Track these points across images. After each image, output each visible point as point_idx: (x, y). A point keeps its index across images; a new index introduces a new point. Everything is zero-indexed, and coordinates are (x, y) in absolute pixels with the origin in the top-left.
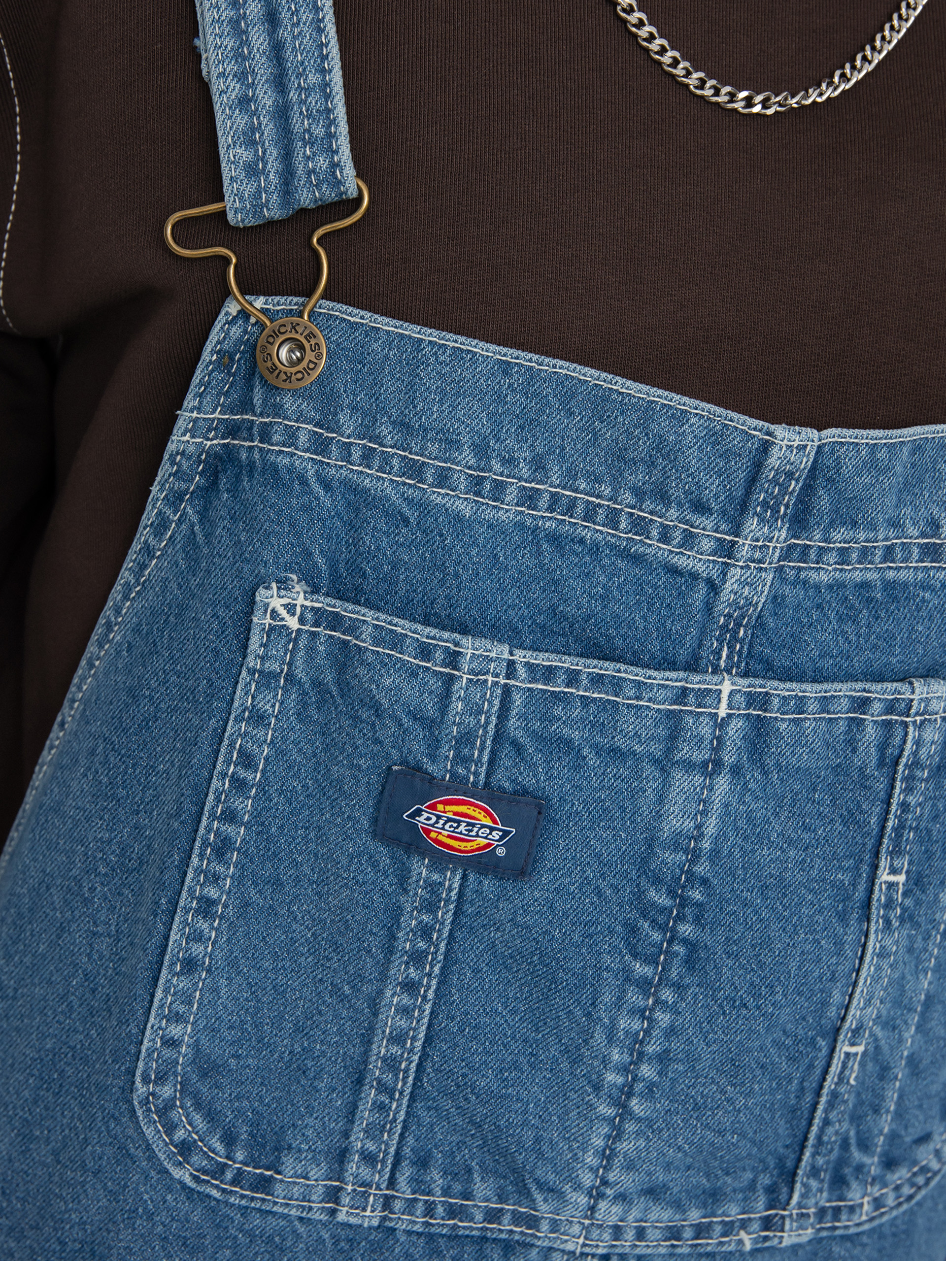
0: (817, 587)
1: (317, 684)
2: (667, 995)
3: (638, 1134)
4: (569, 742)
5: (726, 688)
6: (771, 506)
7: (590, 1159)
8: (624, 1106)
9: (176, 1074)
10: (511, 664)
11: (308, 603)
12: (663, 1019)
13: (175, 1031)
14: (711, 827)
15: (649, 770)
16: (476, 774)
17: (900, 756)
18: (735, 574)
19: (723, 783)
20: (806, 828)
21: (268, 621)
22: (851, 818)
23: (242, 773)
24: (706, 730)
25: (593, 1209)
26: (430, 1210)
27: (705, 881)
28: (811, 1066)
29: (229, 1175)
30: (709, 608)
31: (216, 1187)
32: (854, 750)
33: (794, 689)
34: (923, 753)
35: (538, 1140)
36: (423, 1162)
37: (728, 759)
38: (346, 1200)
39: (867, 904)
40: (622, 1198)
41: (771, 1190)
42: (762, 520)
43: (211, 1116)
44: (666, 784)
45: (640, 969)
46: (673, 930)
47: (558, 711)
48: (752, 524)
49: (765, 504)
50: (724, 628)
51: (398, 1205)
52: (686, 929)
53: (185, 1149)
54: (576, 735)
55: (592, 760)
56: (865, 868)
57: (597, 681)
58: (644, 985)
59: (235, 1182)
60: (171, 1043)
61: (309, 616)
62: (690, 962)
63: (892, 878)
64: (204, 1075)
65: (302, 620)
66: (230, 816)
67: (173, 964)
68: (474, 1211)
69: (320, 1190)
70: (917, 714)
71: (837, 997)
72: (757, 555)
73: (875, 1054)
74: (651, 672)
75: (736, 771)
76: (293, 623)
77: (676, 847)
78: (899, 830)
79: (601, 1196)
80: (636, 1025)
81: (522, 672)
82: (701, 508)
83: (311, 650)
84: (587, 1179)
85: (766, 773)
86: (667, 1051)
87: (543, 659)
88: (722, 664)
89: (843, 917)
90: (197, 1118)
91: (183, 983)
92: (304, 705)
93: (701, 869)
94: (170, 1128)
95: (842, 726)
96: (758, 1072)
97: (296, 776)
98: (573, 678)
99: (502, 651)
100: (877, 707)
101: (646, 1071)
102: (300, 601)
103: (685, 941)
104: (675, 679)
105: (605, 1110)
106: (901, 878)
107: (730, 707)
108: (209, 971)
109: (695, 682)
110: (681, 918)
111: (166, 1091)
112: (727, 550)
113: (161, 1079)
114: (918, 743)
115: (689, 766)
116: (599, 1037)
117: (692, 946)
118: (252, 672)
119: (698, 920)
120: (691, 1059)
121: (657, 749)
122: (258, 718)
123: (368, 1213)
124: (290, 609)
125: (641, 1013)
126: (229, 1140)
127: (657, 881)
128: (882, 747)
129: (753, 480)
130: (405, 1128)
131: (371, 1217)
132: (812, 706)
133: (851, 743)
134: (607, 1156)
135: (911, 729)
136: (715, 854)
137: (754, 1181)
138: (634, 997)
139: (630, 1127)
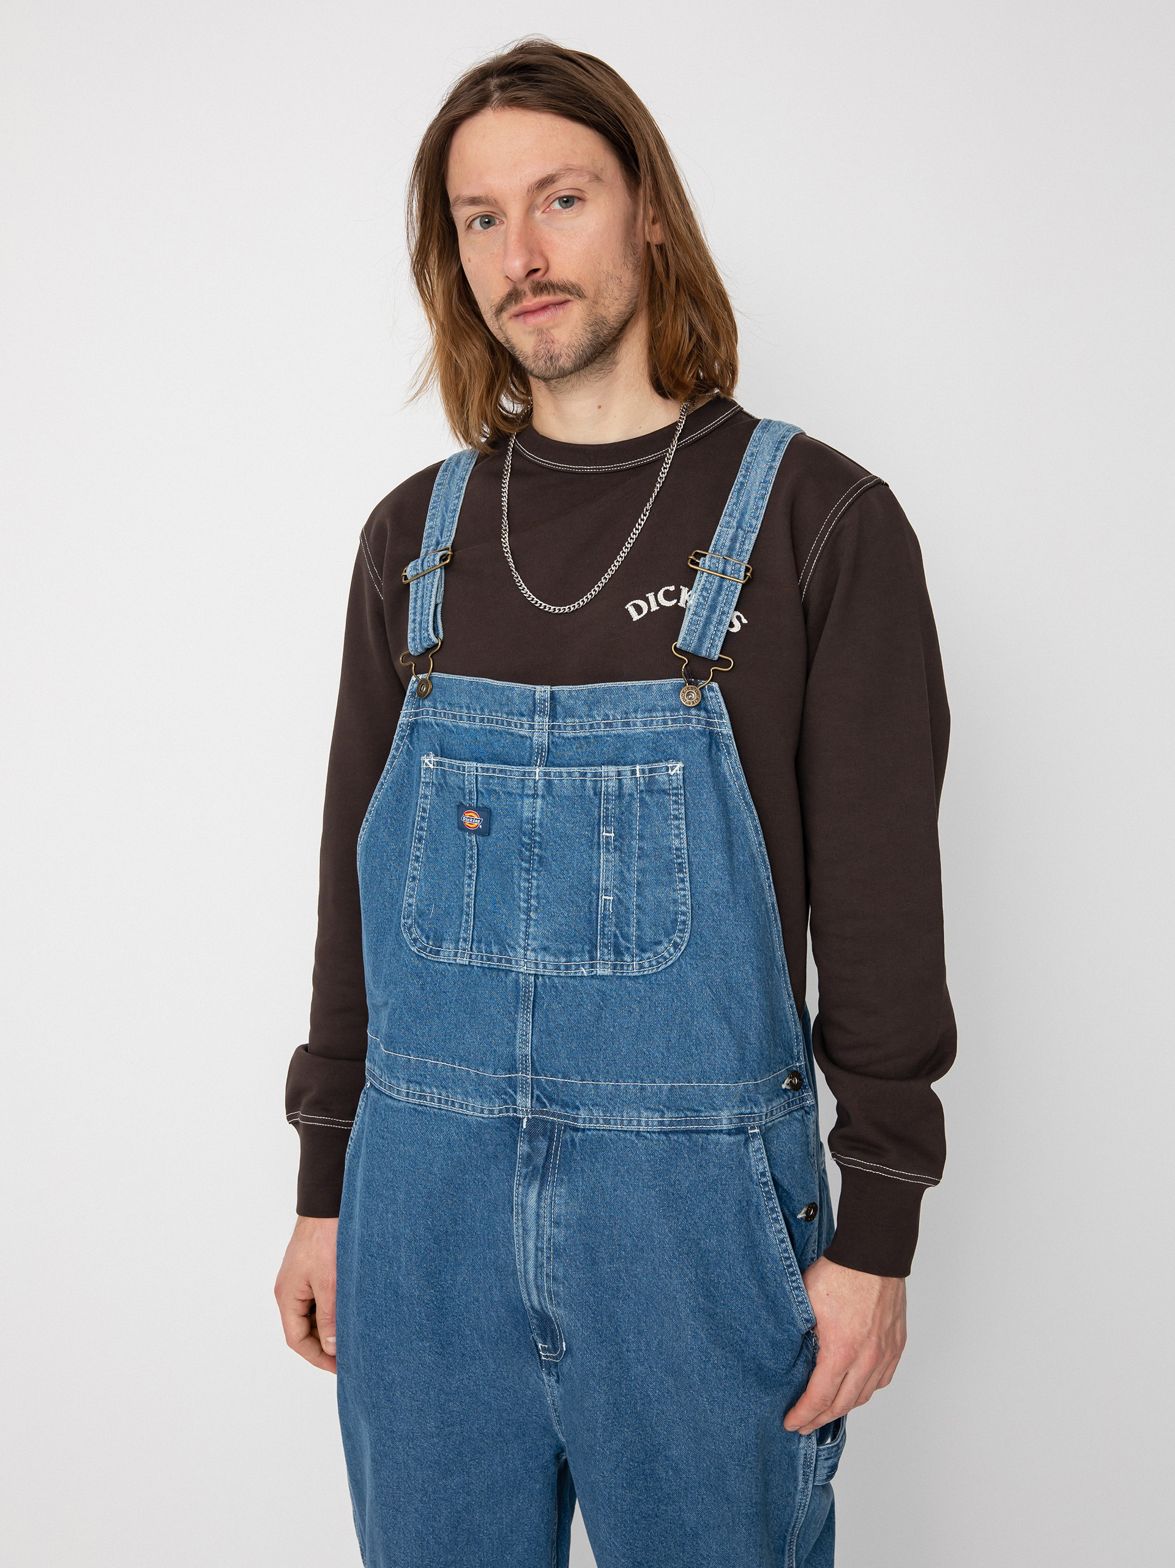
0: (568, 738)
1: (440, 784)
2: (535, 874)
3: (535, 925)
4: (495, 791)
5: (537, 771)
6: (542, 712)
7: (522, 935)
8: (529, 916)
9: (412, 916)
10: (477, 768)
11: (435, 760)
12: (535, 882)
13: (410, 901)
14: (538, 816)
15: (518, 797)
16: (473, 803)
17: (601, 791)
18: (536, 734)
19: (539, 801)
20: (572, 817)
21: (425, 766)
22: (588, 813)
23: (423, 814)
24: (531, 784)
25: (525, 955)
26: (482, 959)
27: (540, 834)
28: (591, 902)
29: (428, 950)
30: (531, 746)
31: (425, 954)
32: (585, 790)
33: (558, 769)
34: (610, 790)
35: (506, 928)
36: (480, 942)
37: (540, 793)
38: (459, 955)
39: (599, 844)
40: (534, 950)
41: (590, 952)
42: (539, 716)
43: (422, 930)
44: (523, 802)
45: (524, 865)
46: (533, 851)
47: (491, 781)
48: (537, 717)
49: (540, 711)
50: (538, 752)
51: (473, 956)
52: (536, 851)
53: (415, 940)
54: (497, 789)
55: (503, 796)
56: (596, 830)
57: (501, 771)
58: (528, 871)
59: (430, 952)
60: (410, 905)
61: (435, 764)
62: (540, 862)
63: (608, 834)
64: (420, 916)
65: (434, 765)
66: (421, 829)
67: (409, 878)
68: (494, 958)
69: (453, 953)
70: (605, 777)
71: (595, 877)
72: (541, 727)
73: (619, 901)
74: (513, 767)
75: (543, 797)
76: (431, 766)
77: (528, 823)
78: (607, 817)
79: (528, 949)
80: (527, 885)
81: (479, 770)
82: (522, 715)
83: (437, 773)
84: (522, 943)
85: (554, 798)
86: (538, 895)
87: (485, 766)
88: (538, 764)
89: (591, 848)
90: (418, 930)
91: (412, 885)
92: (437, 791)
93: (538, 830)
94: (411, 934)
95: (578, 782)
96: (570, 903)
97: (438, 814)
98: (494, 771)
99: (474, 764)
100: (589, 775)
101: (533, 902)
102: (432, 759)
103: (537, 855)
104: (521, 769)
105: (523, 916)
106: (613, 835)
107: (539, 776)
108: (419, 881)
109: (527, 769)
110: (535, 847)
111: (410, 921)
112: (532, 727)
113: (408, 918)
114: (607, 786)
115: (528, 796)
116: (516, 889)
117: (541, 857)
118: (423, 783)
119: (540, 848)
120: (546, 898)
121: (519, 791)
122: (426, 797)
123: (465, 959)
124: (430, 761)
125: (528, 881)
126: (428, 938)
127: (525, 834)
128: (594, 789)
129: (534, 704)
130: (473, 928)
131: (466, 961)
132: (565, 775)
133: (584, 788)
134: (527, 934)
135: (603, 782)
136: (541, 824)
137: (583, 948)
138: (524, 874)
139: (532, 923)
